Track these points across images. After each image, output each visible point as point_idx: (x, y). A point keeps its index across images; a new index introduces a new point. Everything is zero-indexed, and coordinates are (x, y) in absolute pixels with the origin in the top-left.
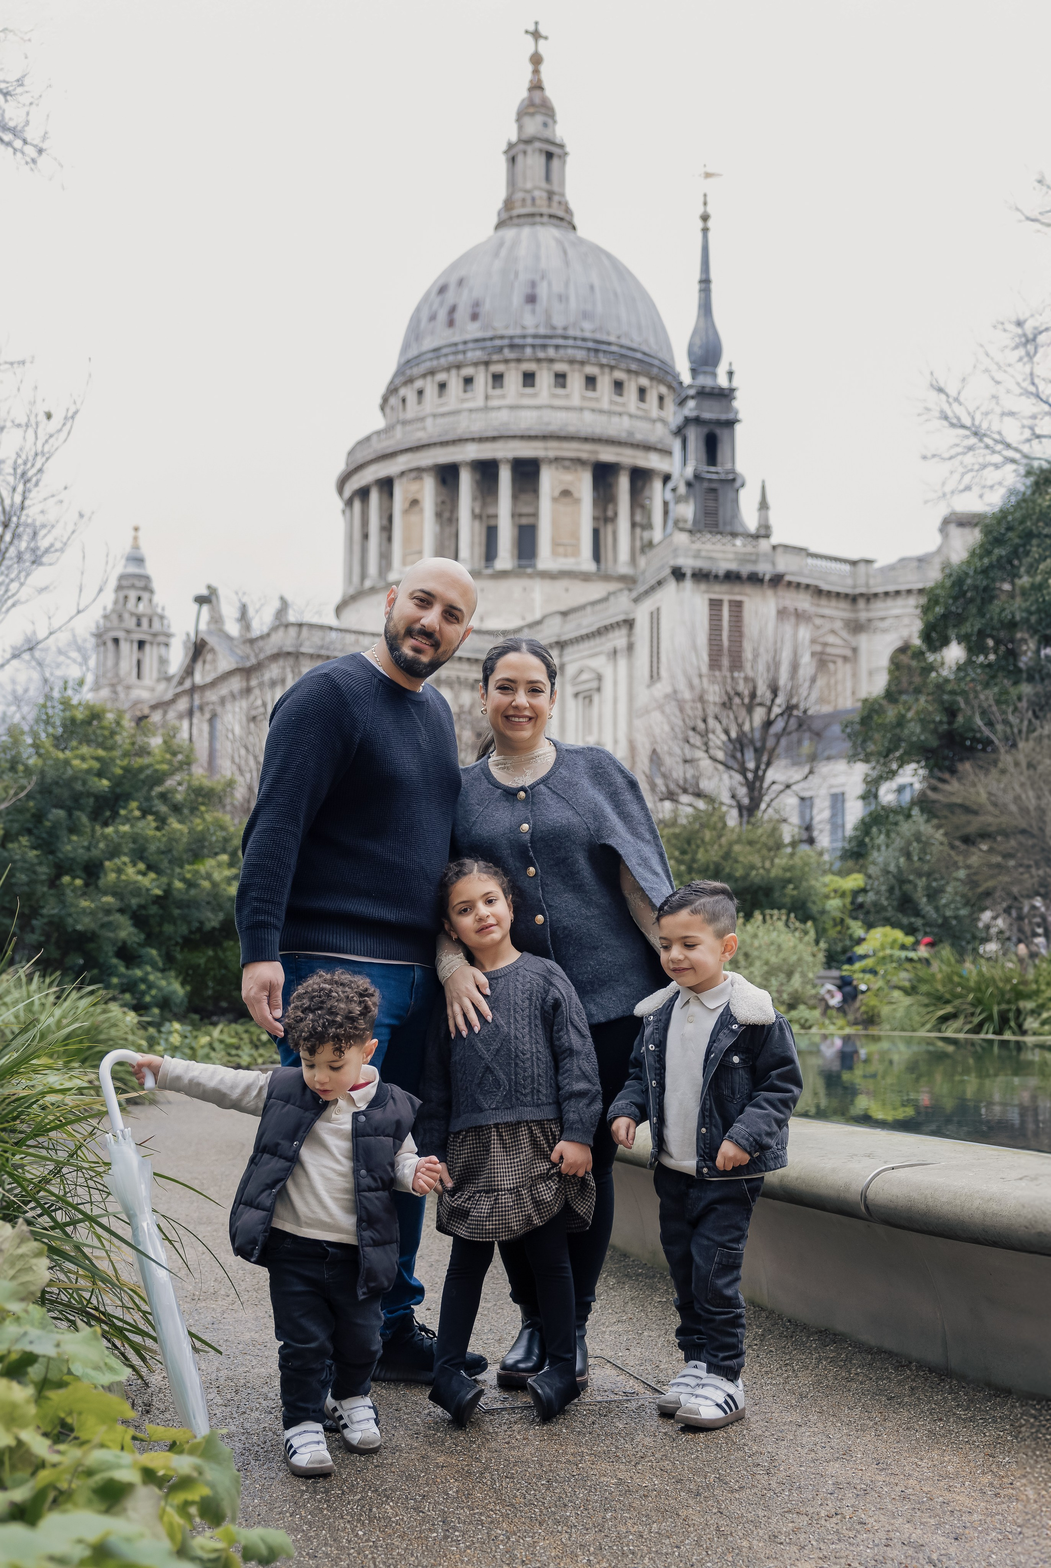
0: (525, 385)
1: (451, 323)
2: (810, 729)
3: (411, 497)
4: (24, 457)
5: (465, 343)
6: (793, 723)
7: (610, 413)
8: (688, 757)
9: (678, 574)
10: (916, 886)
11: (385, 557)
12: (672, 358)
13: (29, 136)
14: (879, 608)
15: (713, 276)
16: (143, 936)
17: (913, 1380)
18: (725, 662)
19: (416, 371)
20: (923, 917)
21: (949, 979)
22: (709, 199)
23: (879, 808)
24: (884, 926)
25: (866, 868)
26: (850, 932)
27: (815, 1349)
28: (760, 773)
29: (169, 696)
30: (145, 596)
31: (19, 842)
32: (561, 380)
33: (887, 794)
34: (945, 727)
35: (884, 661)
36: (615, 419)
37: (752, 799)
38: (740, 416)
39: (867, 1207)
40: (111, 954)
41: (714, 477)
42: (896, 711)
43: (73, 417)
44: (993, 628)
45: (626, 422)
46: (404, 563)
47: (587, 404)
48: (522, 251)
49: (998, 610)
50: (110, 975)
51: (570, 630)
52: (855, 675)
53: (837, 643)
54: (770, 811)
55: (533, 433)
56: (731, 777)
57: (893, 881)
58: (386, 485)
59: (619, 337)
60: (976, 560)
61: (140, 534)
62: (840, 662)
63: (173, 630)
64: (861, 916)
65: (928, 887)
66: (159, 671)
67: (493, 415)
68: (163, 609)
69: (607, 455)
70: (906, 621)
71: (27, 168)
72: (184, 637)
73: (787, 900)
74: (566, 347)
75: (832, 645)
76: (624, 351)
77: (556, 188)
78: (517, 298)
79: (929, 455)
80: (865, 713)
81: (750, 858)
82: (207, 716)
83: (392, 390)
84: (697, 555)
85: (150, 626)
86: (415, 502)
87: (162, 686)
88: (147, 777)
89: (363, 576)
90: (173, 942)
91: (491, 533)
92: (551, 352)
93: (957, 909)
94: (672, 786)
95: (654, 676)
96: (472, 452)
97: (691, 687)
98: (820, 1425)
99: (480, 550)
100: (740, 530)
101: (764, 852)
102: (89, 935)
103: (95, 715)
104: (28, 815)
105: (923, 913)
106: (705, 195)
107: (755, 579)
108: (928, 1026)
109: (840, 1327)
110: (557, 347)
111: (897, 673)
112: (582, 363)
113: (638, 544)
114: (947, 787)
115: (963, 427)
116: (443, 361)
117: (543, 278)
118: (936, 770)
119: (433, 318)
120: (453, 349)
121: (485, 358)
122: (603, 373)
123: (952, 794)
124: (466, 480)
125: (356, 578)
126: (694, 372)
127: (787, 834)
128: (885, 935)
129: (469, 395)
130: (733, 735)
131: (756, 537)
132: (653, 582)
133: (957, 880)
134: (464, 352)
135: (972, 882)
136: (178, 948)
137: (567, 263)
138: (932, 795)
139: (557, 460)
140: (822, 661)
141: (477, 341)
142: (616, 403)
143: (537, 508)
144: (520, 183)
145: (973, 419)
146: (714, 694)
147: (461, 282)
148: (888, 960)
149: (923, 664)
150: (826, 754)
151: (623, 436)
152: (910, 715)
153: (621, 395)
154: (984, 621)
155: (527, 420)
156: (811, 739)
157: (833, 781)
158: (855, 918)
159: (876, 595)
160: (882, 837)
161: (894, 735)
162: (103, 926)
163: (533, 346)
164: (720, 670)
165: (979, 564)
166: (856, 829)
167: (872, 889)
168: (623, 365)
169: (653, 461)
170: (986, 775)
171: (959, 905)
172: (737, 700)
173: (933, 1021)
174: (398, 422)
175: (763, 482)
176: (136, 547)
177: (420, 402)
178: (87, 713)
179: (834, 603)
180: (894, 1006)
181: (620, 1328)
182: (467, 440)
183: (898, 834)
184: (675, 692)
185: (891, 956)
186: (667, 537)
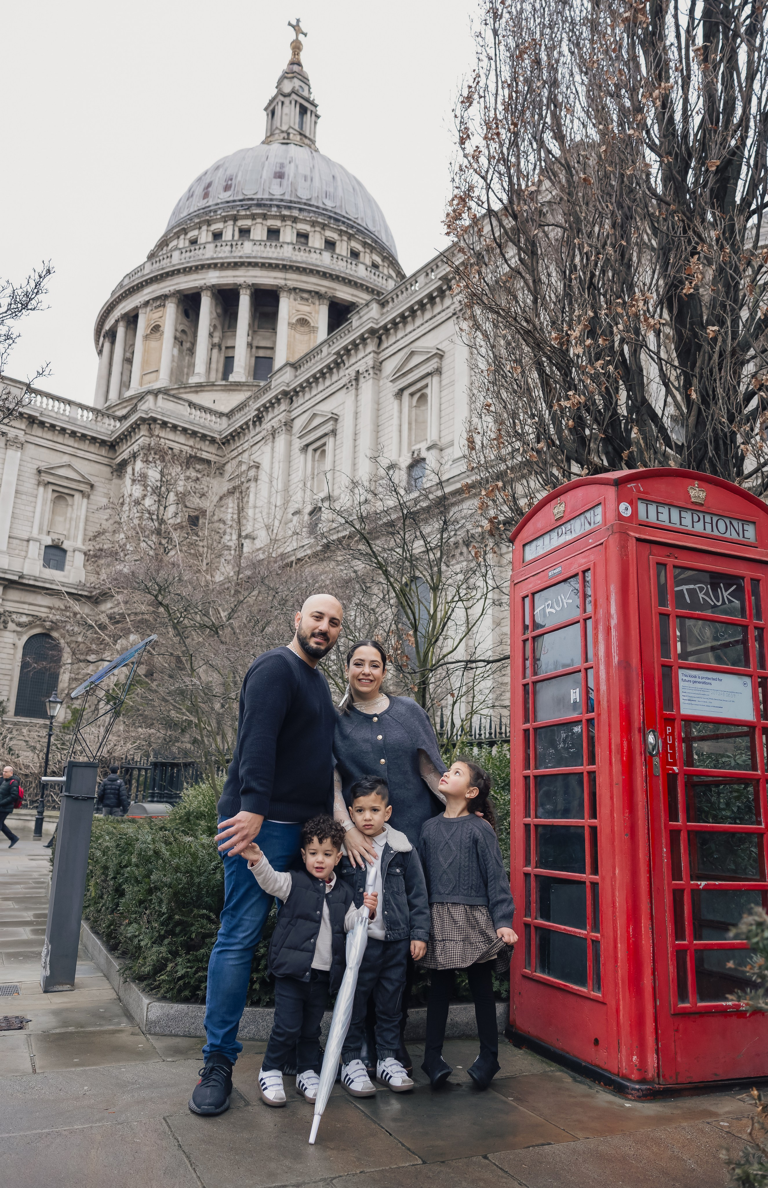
0: (269, 238)
3: (153, 324)
5: (217, 205)
32: (303, 240)
55: (273, 261)
58: (132, 317)
59: (356, 219)
69: (344, 294)
74: (309, 212)
76: (360, 228)
78: (267, 175)
86: (156, 329)
91: (229, 362)
92: (295, 213)
96: (214, 278)
110: (301, 210)
112: (323, 227)
116: (197, 221)
117: (290, 163)
120: (205, 211)
121: (234, 215)
122: (341, 240)
124: (205, 302)
134: (215, 210)
141: (228, 202)
163: (279, 207)
182: (212, 268)
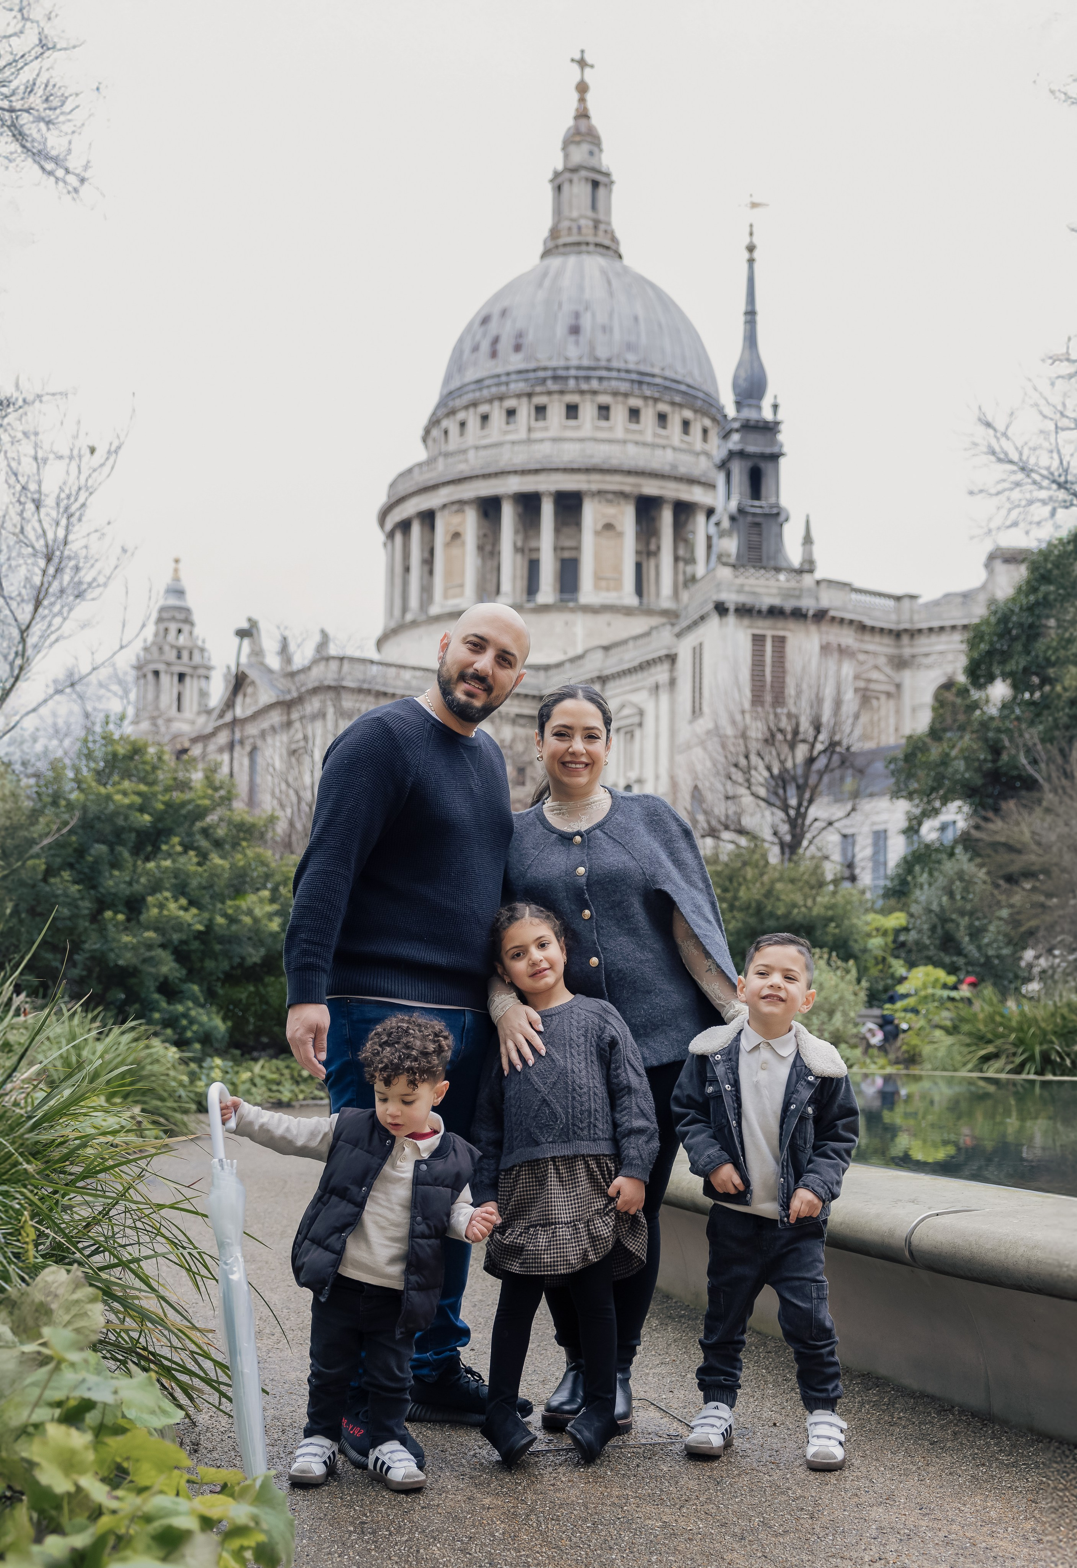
0: (568, 417)
1: (494, 354)
2: (852, 766)
3: (453, 530)
4: (67, 491)
5: (508, 374)
6: (836, 759)
7: (653, 446)
8: (730, 794)
9: (721, 609)
10: (958, 925)
11: (427, 590)
12: (717, 391)
13: (71, 165)
14: (924, 644)
15: (759, 307)
16: (184, 972)
17: (956, 1425)
18: (768, 698)
19: (458, 403)
20: (965, 956)
21: (991, 1018)
22: (755, 230)
23: (922, 846)
24: (926, 965)
25: (909, 906)
26: (892, 970)
27: (858, 1392)
28: (803, 810)
29: (209, 729)
30: (186, 628)
31: (62, 877)
32: (604, 412)
33: (929, 831)
34: (989, 765)
35: (927, 698)
36: (659, 452)
37: (794, 836)
38: (785, 450)
39: (911, 1253)
40: (152, 989)
41: (758, 511)
42: (940, 750)
43: (116, 452)
44: (1038, 666)
45: (669, 455)
46: (446, 596)
47: (630, 437)
48: (566, 282)
49: (1043, 648)
50: (153, 1010)
51: (612, 664)
52: (898, 712)
53: (880, 679)
54: (812, 848)
55: (575, 466)
56: (773, 814)
57: (935, 919)
58: (428, 518)
59: (663, 369)
60: (1022, 597)
61: (181, 566)
62: (883, 698)
63: (213, 663)
64: (903, 955)
65: (970, 926)
66: (200, 704)
67: (536, 447)
68: (204, 641)
69: (651, 488)
70: (950, 657)
71: (69, 197)
72: (225, 670)
73: (829, 938)
74: (609, 379)
75: (876, 681)
76: (668, 384)
77: (602, 216)
78: (561, 329)
79: (976, 490)
80: (909, 750)
81: (792, 896)
82: (248, 748)
83: (434, 422)
84: (740, 590)
85: (191, 658)
86: (456, 535)
87: (202, 720)
88: (189, 812)
89: (405, 609)
90: (214, 977)
91: (533, 567)
92: (595, 384)
93: (1000, 948)
94: (714, 823)
95: (697, 711)
96: (515, 485)
97: (734, 722)
98: (863, 1469)
99: (522, 584)
100: (784, 564)
101: (807, 890)
102: (131, 970)
103: (137, 750)
104: (70, 850)
105: (965, 952)
106: (751, 226)
107: (798, 614)
108: (970, 1066)
109: (883, 1371)
110: (601, 379)
111: (941, 711)
112: (626, 395)
113: (681, 578)
114: (991, 826)
115: (1011, 462)
116: (486, 393)
117: (586, 309)
118: (979, 808)
119: (476, 349)
120: (495, 380)
121: (528, 390)
122: (646, 406)
123: (996, 832)
124: (508, 513)
125: (397, 612)
126: (739, 405)
127: (830, 870)
128: (927, 975)
129: (512, 427)
130: (776, 771)
131: (800, 572)
132: (696, 616)
133: (1000, 919)
134: (507, 384)
135: (1014, 921)
136: (219, 984)
137: (611, 294)
138: (975, 834)
139: (600, 493)
140: (866, 697)
141: (520, 372)
142: (660, 436)
143: (579, 541)
144: (566, 212)
145: (1021, 454)
146: (757, 730)
147: (504, 313)
148: (930, 1000)
149: (968, 702)
150: (869, 791)
151: (667, 469)
152: (954, 753)
153: (664, 427)
154: (1029, 658)
155: (570, 453)
156: (854, 776)
157: (876, 818)
158: (897, 957)
159: (920, 631)
160: (925, 875)
161: (937, 774)
162: (145, 961)
163: (576, 378)
164: (762, 706)
165: (1024, 602)
166: (898, 866)
167: (914, 928)
168: (667, 398)
169: (697, 495)
170: (1030, 814)
171: (1001, 944)
172: (779, 737)
173: (975, 1061)
174: (440, 454)
175: (808, 516)
176: (177, 579)
177: (462, 434)
178: (129, 747)
179: (877, 638)
180: (936, 1046)
181: (663, 1370)
182: (509, 473)
183: (941, 872)
184: (717, 727)
185: (933, 995)
186: (709, 571)
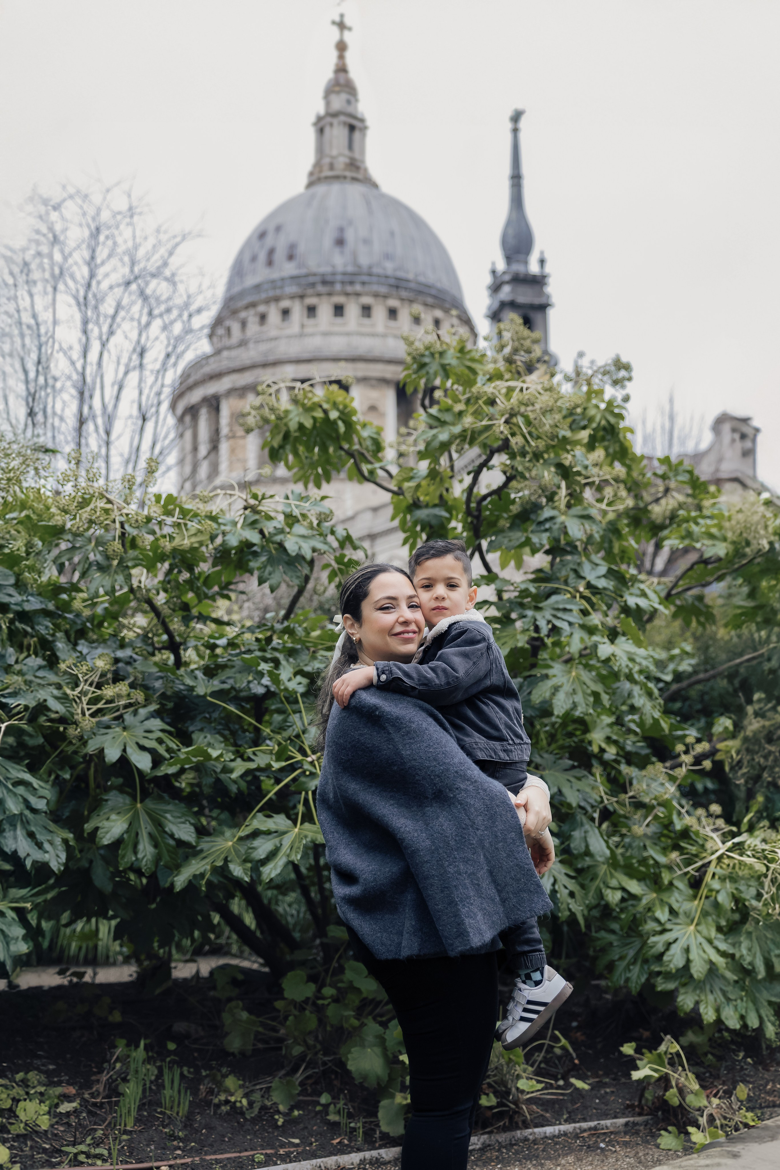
1: (270, 263)
3: (236, 413)
11: (214, 464)
19: (241, 304)
32: (367, 311)
47: (389, 331)
48: (332, 203)
59: (416, 276)
67: (309, 340)
76: (422, 288)
77: (357, 155)
78: (328, 241)
83: (219, 322)
92: (358, 288)
110: (363, 283)
116: (264, 296)
117: (350, 225)
119: (254, 259)
120: (272, 285)
129: (287, 324)
134: (282, 287)
137: (371, 213)
139: (365, 379)
141: (293, 278)
144: (327, 151)
147: (278, 229)
153: (419, 325)
155: (338, 345)
163: (343, 283)
168: (421, 298)
174: (224, 347)
177: (243, 330)
182: (287, 362)
